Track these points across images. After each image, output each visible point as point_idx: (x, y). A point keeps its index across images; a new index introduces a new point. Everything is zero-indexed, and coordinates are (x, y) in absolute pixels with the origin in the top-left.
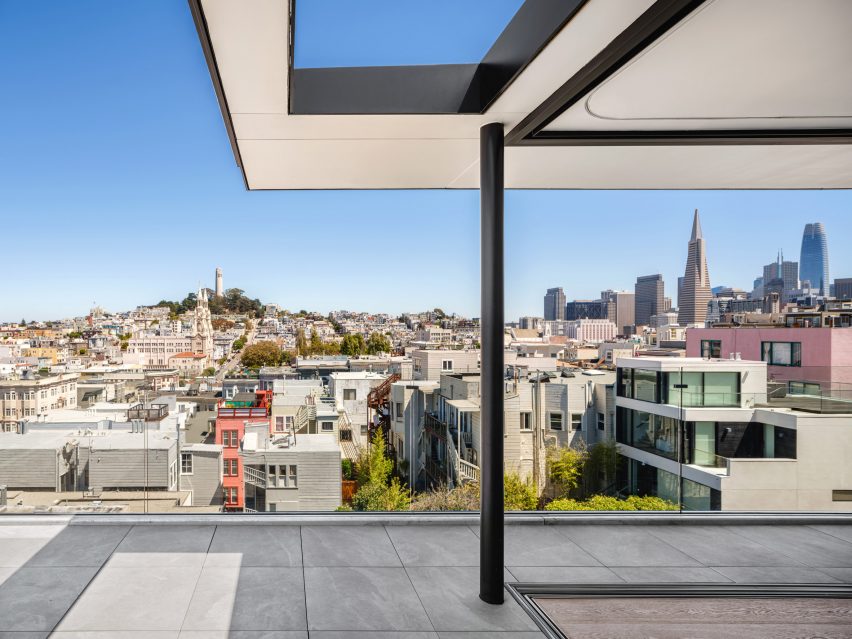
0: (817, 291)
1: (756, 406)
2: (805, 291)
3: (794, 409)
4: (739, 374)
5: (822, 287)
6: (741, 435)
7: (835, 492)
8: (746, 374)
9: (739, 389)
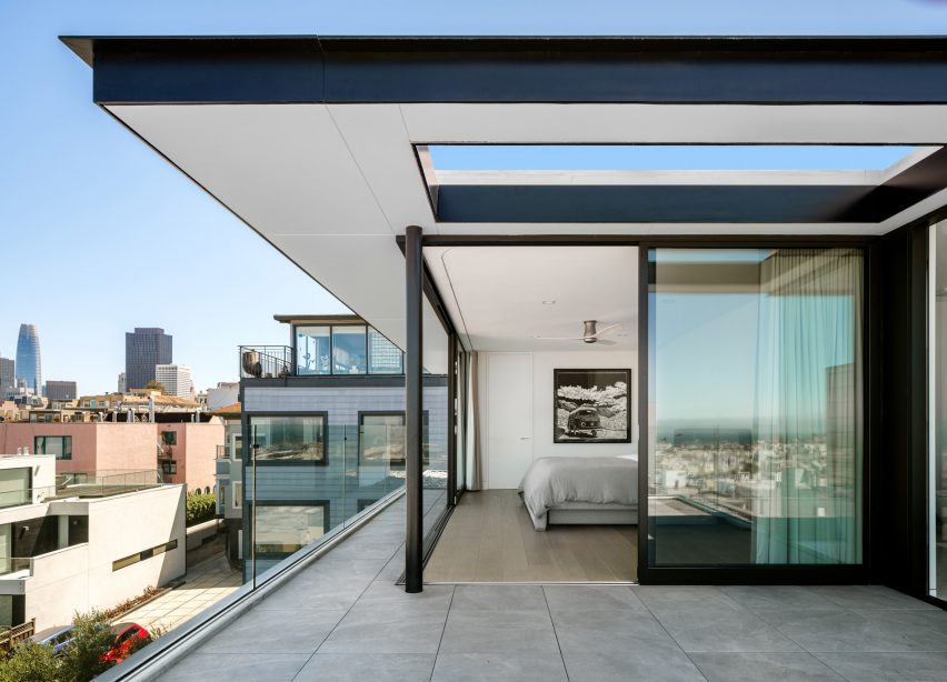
0: (32, 391)
1: (47, 499)
2: (22, 390)
3: (81, 497)
4: (30, 469)
5: (35, 387)
6: (37, 532)
7: (115, 563)
8: (38, 469)
9: (30, 485)
